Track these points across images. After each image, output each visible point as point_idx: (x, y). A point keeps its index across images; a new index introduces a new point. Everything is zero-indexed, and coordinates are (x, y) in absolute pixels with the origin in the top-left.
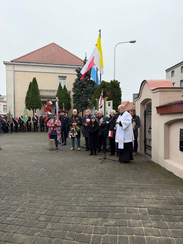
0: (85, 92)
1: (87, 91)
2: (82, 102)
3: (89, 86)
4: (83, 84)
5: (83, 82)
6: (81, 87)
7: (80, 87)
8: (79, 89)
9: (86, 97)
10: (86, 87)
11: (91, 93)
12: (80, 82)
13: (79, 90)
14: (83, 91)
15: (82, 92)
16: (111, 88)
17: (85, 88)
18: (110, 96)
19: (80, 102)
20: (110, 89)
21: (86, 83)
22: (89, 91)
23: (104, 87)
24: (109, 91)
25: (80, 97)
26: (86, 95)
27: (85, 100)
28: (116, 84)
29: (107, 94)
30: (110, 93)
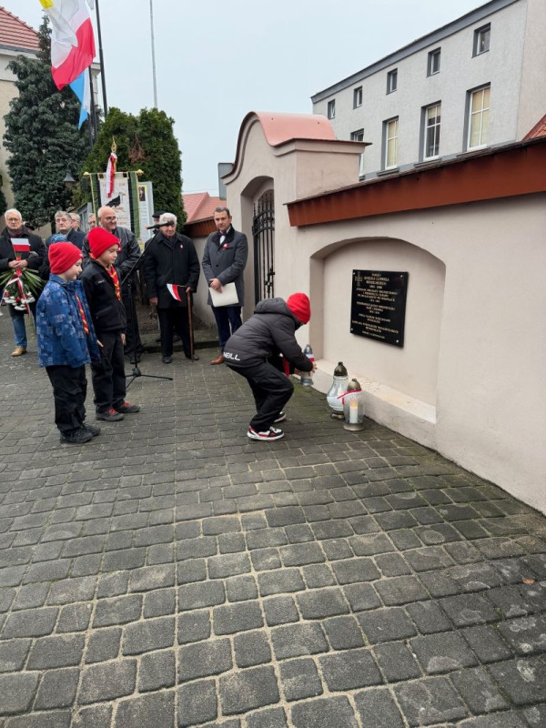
0: (56, 152)
1: (60, 146)
2: (45, 186)
3: (67, 129)
4: (43, 122)
5: (44, 113)
6: (39, 132)
7: (34, 133)
8: (30, 140)
9: (60, 169)
10: (54, 132)
11: (79, 157)
12: (30, 111)
13: (31, 143)
14: (46, 147)
15: (44, 151)
16: (143, 138)
17: (52, 134)
18: (144, 164)
19: (39, 189)
20: (139, 139)
21: (55, 117)
22: (70, 148)
23: (118, 131)
24: (137, 149)
25: (37, 169)
26: (59, 162)
27: (55, 179)
28: (161, 125)
29: (130, 156)
30: (140, 155)
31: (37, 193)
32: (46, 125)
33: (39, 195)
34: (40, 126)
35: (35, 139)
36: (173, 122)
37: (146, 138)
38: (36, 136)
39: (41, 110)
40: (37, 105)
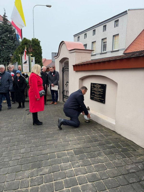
0: (6, 47)
1: (8, 46)
2: (3, 56)
3: (10, 42)
4: (3, 40)
5: (4, 37)
6: (2, 42)
9: (8, 52)
10: (6, 42)
11: (13, 49)
14: (4, 46)
15: (3, 47)
16: (32, 46)
17: (6, 43)
18: (32, 52)
20: (31, 46)
21: (7, 39)
22: (10, 47)
24: (31, 48)
25: (1, 52)
26: (7, 50)
27: (6, 55)
28: (37, 43)
29: (29, 50)
30: (31, 50)
32: (4, 41)
33: (2, 59)
34: (2, 41)
36: (40, 42)
38: (1, 43)
39: (3, 37)
40: (2, 35)
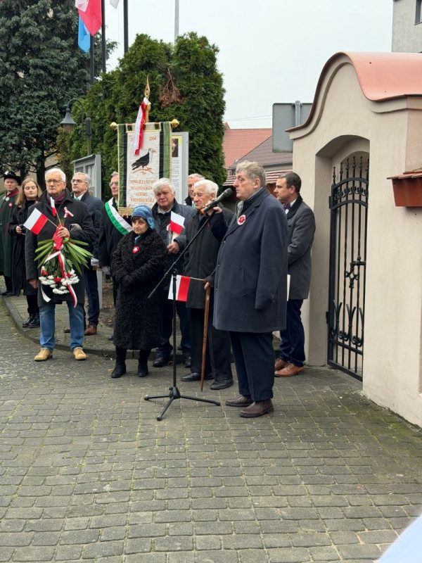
0: (38, 76)
1: (44, 68)
2: (20, 121)
3: (55, 47)
4: (25, 37)
5: (27, 25)
6: (17, 48)
7: (13, 51)
8: (6, 60)
9: (42, 99)
10: (39, 50)
11: (68, 83)
12: (9, 23)
13: (7, 65)
14: (25, 68)
15: (21, 74)
16: (177, 74)
17: (35, 53)
18: (178, 108)
19: (13, 125)
20: (174, 75)
21: (41, 30)
22: (58, 71)
23: (148, 66)
24: (170, 88)
25: (12, 98)
26: (41, 89)
27: (35, 112)
28: (203, 57)
29: (161, 99)
30: (174, 97)
31: (9, 129)
32: (30, 41)
33: (11, 133)
34: (20, 43)
35: (13, 59)
36: (217, 50)
37: (183, 73)
38: (14, 55)
39: (23, 21)
40: (19, 15)
